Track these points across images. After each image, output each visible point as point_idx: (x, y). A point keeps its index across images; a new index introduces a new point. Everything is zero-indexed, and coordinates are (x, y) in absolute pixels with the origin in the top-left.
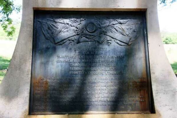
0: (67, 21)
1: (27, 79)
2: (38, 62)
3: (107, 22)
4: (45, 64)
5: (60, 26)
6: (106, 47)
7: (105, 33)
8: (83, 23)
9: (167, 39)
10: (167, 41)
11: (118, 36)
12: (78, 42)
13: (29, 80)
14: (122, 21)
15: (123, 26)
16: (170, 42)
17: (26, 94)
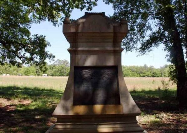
0: (87, 71)
1: (72, 93)
2: (76, 87)
3: (102, 71)
4: (79, 87)
5: (84, 73)
6: (102, 81)
7: (102, 75)
8: (93, 71)
9: (153, 73)
10: (154, 75)
11: (107, 76)
12: (91, 79)
13: (73, 93)
14: (108, 70)
15: (109, 73)
16: (156, 76)
17: (72, 99)
